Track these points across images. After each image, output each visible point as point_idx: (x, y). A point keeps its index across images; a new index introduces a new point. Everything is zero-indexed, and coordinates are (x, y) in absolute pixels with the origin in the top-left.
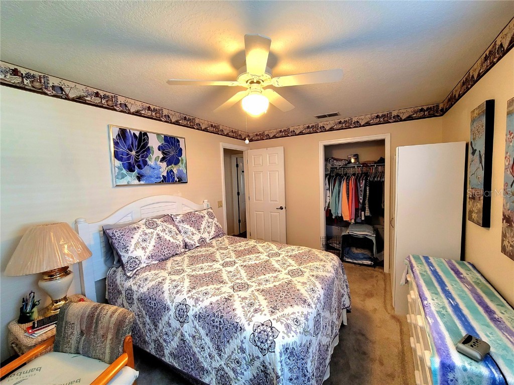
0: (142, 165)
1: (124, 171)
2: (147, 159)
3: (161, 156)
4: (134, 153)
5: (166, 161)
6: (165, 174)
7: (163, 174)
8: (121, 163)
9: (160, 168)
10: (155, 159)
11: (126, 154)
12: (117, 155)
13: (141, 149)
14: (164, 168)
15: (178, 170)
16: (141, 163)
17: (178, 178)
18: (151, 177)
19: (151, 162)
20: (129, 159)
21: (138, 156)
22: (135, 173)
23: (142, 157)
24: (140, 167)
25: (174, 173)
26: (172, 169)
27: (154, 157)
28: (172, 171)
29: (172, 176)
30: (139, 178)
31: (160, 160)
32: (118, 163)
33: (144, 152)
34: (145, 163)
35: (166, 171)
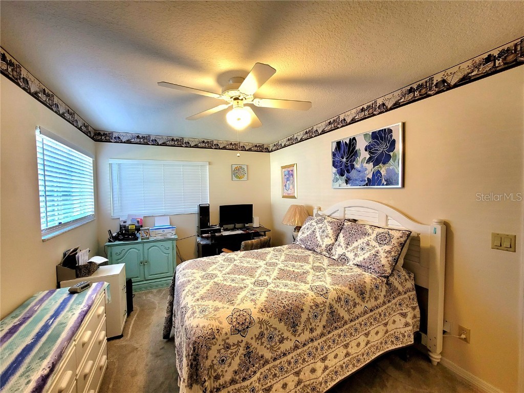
0: (350, 169)
1: (338, 176)
2: (354, 163)
3: (368, 156)
4: (344, 160)
5: (372, 162)
6: (370, 176)
7: (368, 176)
8: (336, 169)
9: (366, 169)
10: (362, 160)
11: (339, 162)
12: (334, 165)
13: (350, 155)
14: (369, 170)
15: (387, 171)
16: (349, 168)
17: (385, 181)
18: (356, 180)
19: (357, 166)
20: (341, 166)
21: (347, 161)
22: (344, 177)
23: (350, 162)
24: (348, 172)
25: (381, 174)
26: (379, 169)
27: (360, 159)
28: (379, 172)
29: (378, 178)
30: (347, 182)
31: (366, 161)
32: (335, 170)
33: (352, 157)
34: (353, 167)
35: (372, 172)
